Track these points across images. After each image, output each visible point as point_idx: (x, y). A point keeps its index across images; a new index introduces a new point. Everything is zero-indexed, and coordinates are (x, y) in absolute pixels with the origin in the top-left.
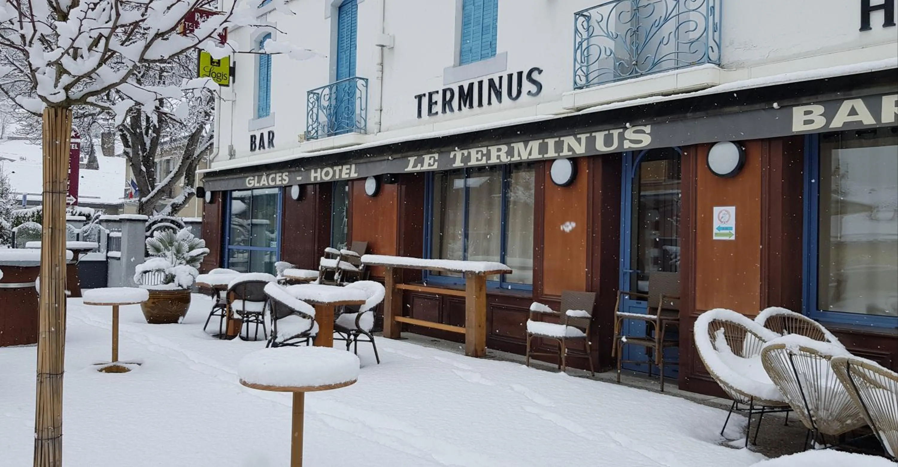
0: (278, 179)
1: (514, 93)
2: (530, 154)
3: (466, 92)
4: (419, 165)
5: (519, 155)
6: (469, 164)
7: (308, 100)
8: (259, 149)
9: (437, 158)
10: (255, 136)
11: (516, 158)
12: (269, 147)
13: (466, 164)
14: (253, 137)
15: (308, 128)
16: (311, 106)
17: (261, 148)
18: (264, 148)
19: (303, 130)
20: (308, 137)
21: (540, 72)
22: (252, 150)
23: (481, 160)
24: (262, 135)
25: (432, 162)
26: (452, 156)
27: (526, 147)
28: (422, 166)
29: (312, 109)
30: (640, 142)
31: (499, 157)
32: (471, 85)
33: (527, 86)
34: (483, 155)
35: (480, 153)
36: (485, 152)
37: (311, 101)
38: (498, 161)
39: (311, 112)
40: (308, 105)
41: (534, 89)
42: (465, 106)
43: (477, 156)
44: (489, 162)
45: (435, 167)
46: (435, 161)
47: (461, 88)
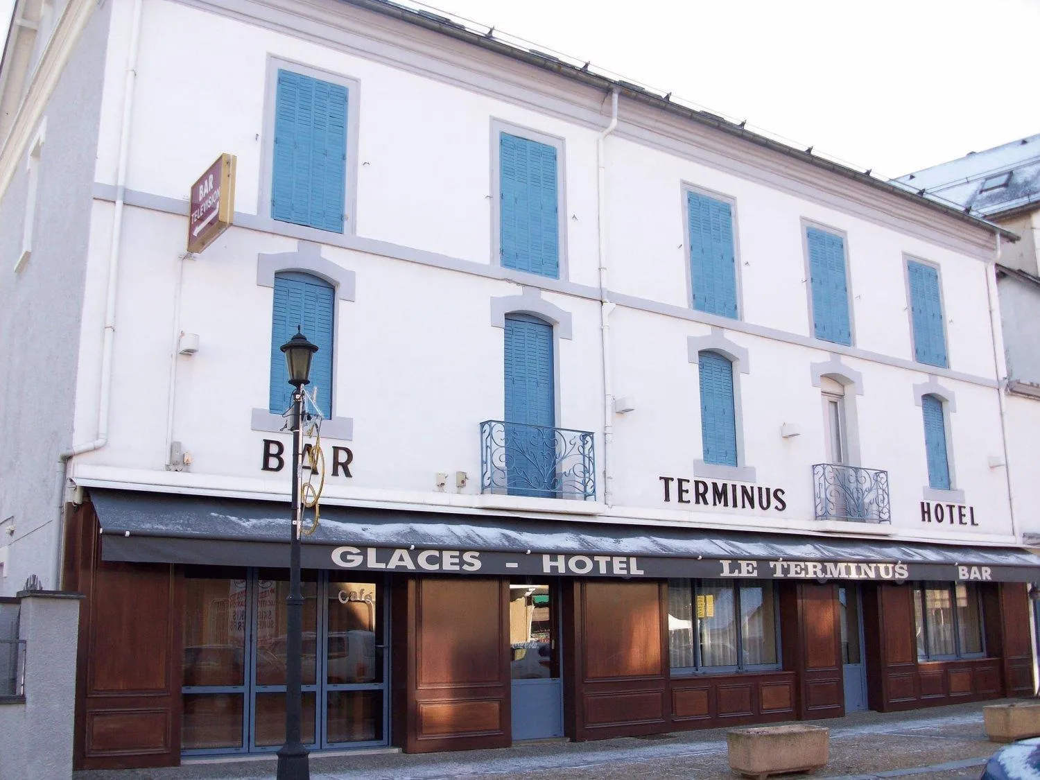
1: (765, 504)
2: (840, 574)
3: (720, 490)
4: (737, 571)
5: (831, 574)
6: (788, 576)
9: (755, 566)
10: (278, 444)
11: (829, 576)
13: (786, 575)
14: (273, 445)
21: (783, 493)
23: (800, 573)
24: (308, 447)
25: (750, 568)
26: (772, 566)
27: (836, 567)
28: (740, 573)
30: (903, 575)
31: (815, 573)
32: (725, 486)
33: (774, 502)
34: (802, 569)
35: (799, 567)
36: (803, 567)
38: (815, 576)
41: (780, 506)
42: (720, 503)
43: (796, 569)
44: (807, 576)
45: (755, 574)
46: (754, 568)
47: (715, 485)
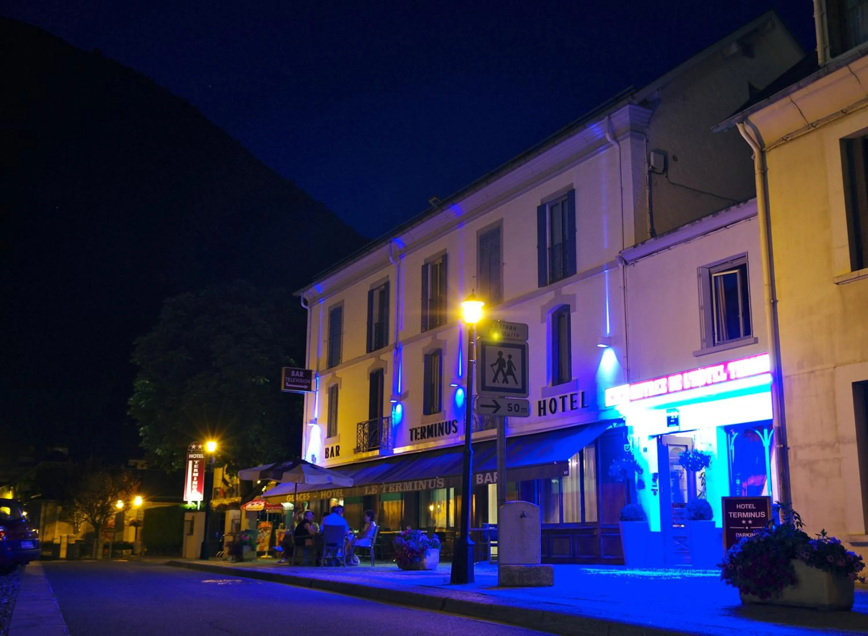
0: (304, 497)
1: (448, 431)
3: (430, 429)
7: (358, 429)
8: (331, 457)
10: (328, 449)
12: (336, 456)
14: (327, 449)
15: (357, 445)
16: (359, 432)
17: (332, 456)
18: (333, 456)
19: (355, 447)
20: (357, 450)
21: (457, 422)
22: (326, 457)
24: (332, 448)
26: (382, 487)
28: (371, 492)
29: (360, 434)
32: (432, 426)
33: (452, 428)
37: (360, 428)
39: (359, 436)
40: (357, 432)
41: (455, 430)
42: (430, 436)
47: (428, 427)
